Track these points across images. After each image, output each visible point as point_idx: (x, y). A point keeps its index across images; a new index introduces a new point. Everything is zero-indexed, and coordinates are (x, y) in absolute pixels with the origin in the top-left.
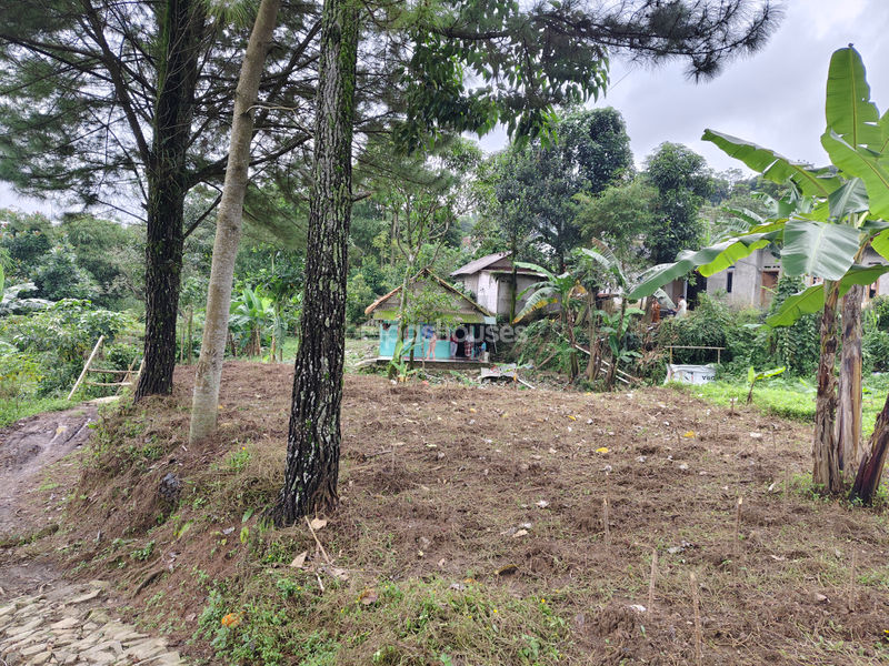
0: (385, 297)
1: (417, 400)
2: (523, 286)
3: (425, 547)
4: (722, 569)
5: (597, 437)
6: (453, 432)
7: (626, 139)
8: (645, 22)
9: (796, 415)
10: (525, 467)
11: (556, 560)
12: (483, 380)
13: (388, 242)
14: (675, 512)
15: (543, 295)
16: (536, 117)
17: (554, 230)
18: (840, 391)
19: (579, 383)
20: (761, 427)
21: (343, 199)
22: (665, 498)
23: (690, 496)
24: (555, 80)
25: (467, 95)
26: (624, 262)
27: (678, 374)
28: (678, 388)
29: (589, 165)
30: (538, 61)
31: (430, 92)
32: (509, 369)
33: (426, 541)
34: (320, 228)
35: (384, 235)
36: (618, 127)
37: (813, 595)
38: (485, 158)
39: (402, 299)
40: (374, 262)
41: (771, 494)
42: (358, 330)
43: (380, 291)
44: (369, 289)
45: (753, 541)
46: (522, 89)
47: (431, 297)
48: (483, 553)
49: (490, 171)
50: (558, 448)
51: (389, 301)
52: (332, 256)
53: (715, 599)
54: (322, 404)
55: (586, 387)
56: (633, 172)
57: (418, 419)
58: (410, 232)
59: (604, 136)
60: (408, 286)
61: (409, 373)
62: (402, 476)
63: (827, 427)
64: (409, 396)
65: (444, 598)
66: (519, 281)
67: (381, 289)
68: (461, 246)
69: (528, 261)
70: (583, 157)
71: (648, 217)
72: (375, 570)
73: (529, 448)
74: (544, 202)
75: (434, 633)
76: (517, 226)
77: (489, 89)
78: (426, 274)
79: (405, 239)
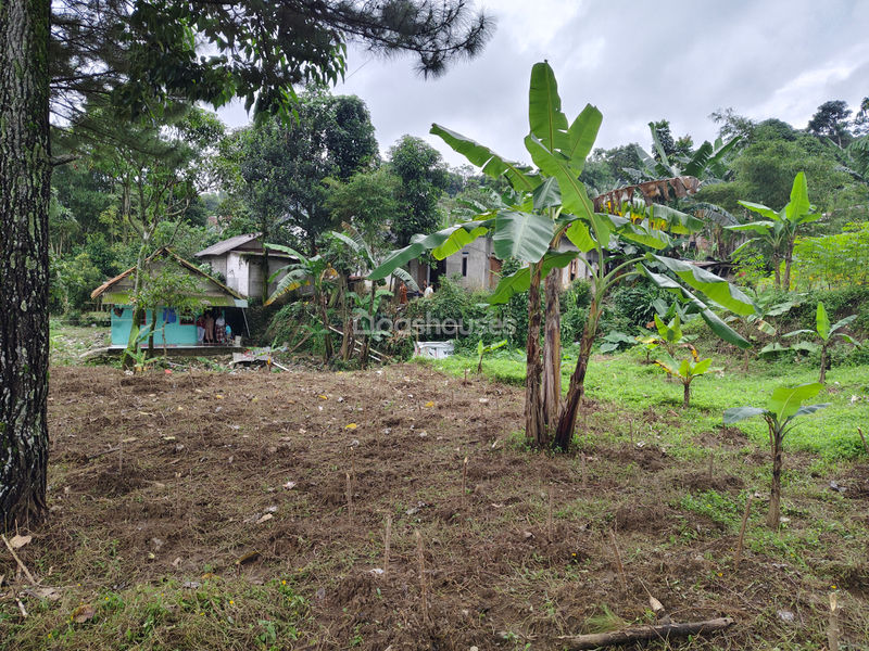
0: (116, 279)
1: (154, 391)
2: (275, 268)
3: (158, 548)
4: (452, 523)
5: (347, 415)
6: (195, 421)
7: (371, 128)
8: (377, 13)
9: (515, 381)
10: (273, 449)
11: (300, 539)
12: (235, 365)
13: (119, 217)
14: (415, 476)
15: (295, 277)
16: (275, 94)
17: (305, 213)
18: (545, 359)
19: (333, 363)
20: (488, 393)
21: (40, 162)
22: (405, 464)
23: (427, 460)
24: (293, 59)
25: (200, 63)
26: (373, 246)
27: (424, 350)
28: (422, 363)
29: (337, 150)
30: (275, 37)
31: (156, 54)
32: (263, 353)
33: (158, 542)
34: (8, 194)
35: (113, 210)
36: (363, 116)
37: (522, 534)
38: (228, 133)
39: (137, 280)
40: (102, 240)
41: (494, 450)
42: (84, 316)
43: (111, 272)
44: (96, 270)
45: (478, 493)
46: (259, 64)
47: (171, 278)
48: (224, 545)
49: (234, 148)
50: (308, 428)
51: (121, 284)
52: (27, 228)
53: (445, 551)
54: (20, 402)
55: (341, 367)
56: (379, 160)
57: (154, 411)
58: (144, 207)
59: (350, 123)
60: (144, 267)
61: (147, 362)
62: (132, 474)
63: (535, 389)
64: (143, 387)
65: (173, 600)
66: (271, 263)
67: (111, 269)
68: (207, 227)
69: (279, 243)
70: (332, 142)
71: (393, 204)
72: (95, 583)
73: (278, 431)
74: (293, 183)
75: (160, 639)
76: (266, 207)
77: (225, 60)
78: (165, 254)
79: (139, 215)
